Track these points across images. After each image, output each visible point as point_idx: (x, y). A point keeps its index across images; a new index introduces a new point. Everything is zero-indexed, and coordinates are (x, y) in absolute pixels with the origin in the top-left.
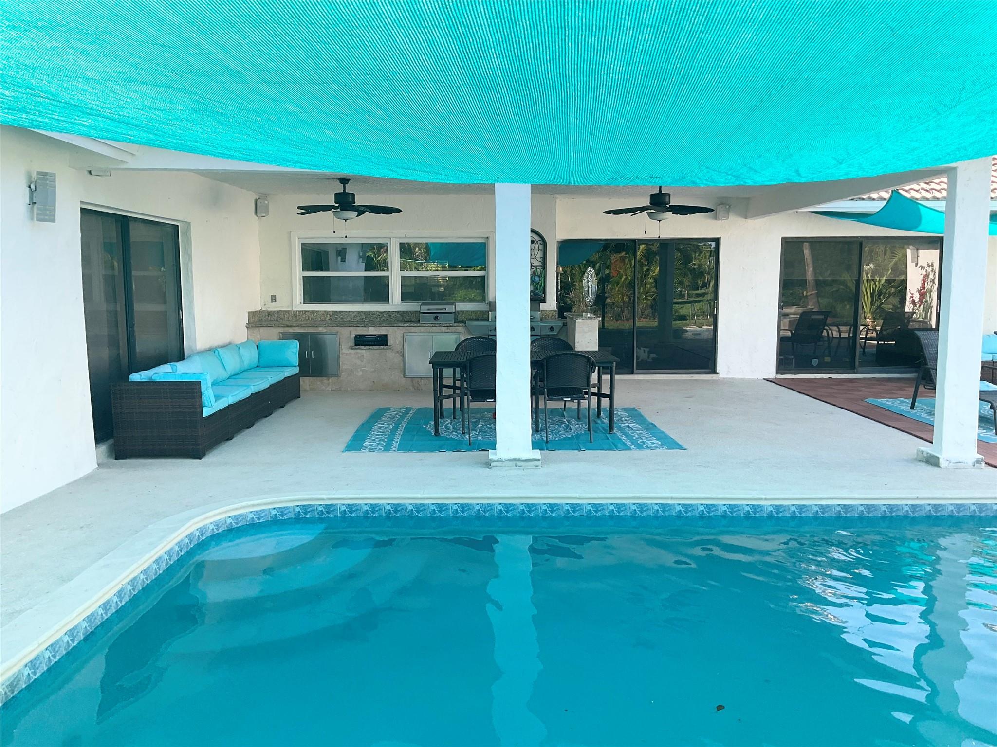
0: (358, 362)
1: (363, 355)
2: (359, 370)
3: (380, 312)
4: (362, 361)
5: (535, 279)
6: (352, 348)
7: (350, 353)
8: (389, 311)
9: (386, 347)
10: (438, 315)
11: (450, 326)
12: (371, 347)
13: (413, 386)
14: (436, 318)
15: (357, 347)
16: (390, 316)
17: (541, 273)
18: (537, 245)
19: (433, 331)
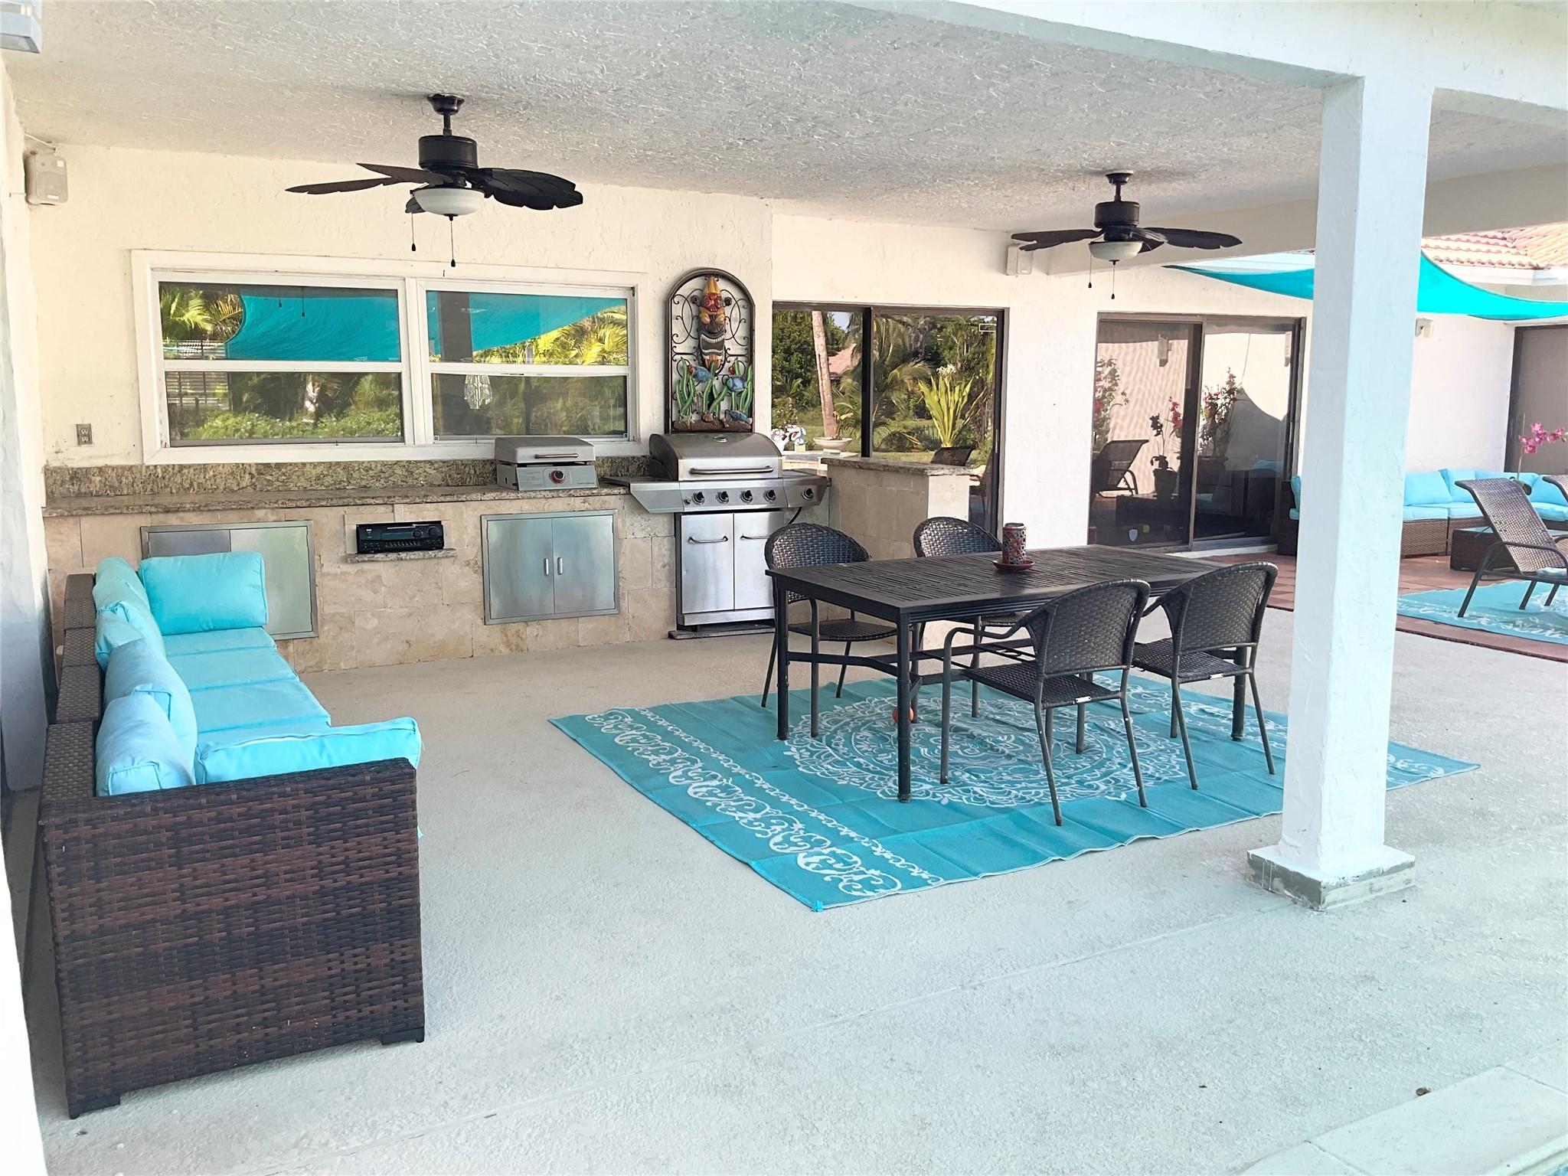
0: (367, 595)
1: (379, 577)
2: (369, 615)
3: (384, 464)
4: (376, 592)
5: (734, 385)
6: (346, 559)
7: (344, 573)
8: (409, 462)
9: (440, 554)
10: (559, 469)
11: (593, 495)
12: (403, 555)
13: (508, 644)
14: (557, 477)
15: (366, 557)
16: (412, 473)
17: (746, 371)
18: (736, 309)
19: (552, 509)
